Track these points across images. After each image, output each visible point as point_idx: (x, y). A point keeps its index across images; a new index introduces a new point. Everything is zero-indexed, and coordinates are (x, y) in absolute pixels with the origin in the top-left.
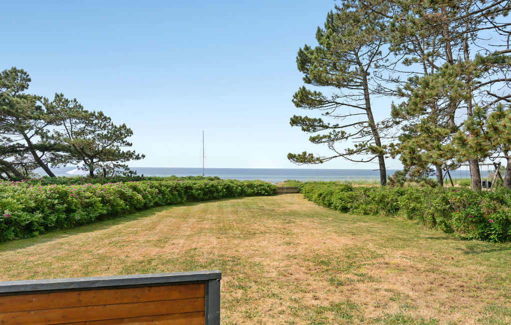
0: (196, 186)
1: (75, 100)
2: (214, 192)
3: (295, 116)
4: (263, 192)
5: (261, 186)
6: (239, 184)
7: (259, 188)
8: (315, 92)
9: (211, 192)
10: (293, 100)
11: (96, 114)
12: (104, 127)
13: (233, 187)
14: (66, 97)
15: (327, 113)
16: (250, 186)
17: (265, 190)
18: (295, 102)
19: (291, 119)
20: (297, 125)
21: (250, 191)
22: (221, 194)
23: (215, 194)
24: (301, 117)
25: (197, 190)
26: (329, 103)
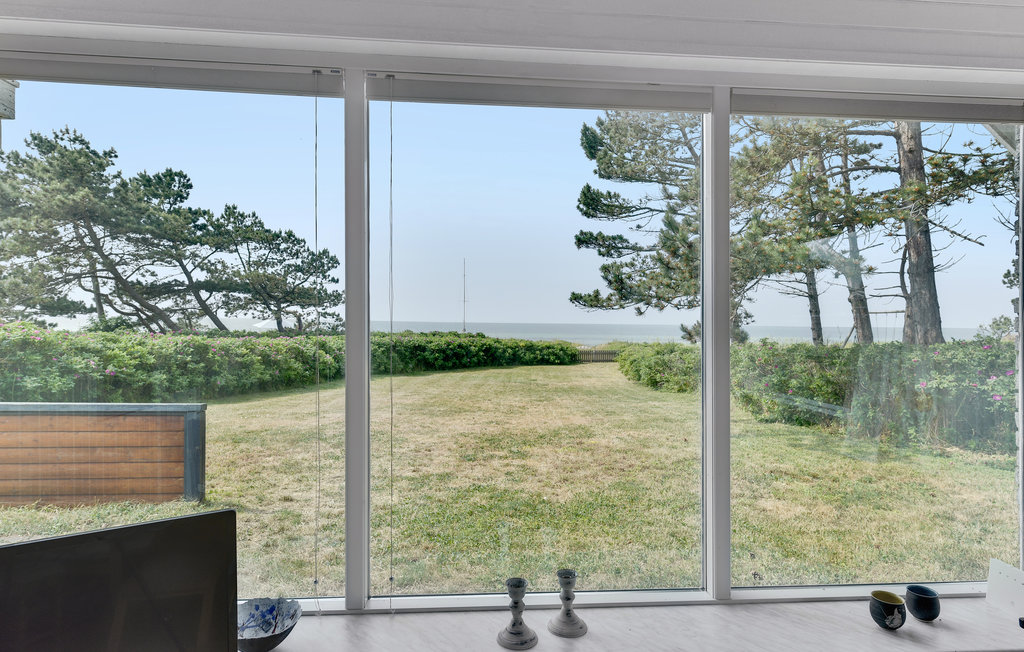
0: (432, 346)
1: (254, 215)
2: (463, 356)
3: (582, 233)
4: (552, 358)
5: (549, 348)
6: (509, 344)
7: (545, 352)
8: (609, 193)
9: (457, 356)
10: (578, 207)
11: (283, 234)
12: (296, 255)
13: (496, 348)
14: (240, 210)
15: (639, 227)
16: (530, 348)
17: (556, 355)
18: (581, 210)
19: (576, 236)
20: (588, 247)
21: (529, 356)
22: (475, 359)
23: (465, 360)
24: (591, 234)
25: (433, 352)
26: (637, 209)
